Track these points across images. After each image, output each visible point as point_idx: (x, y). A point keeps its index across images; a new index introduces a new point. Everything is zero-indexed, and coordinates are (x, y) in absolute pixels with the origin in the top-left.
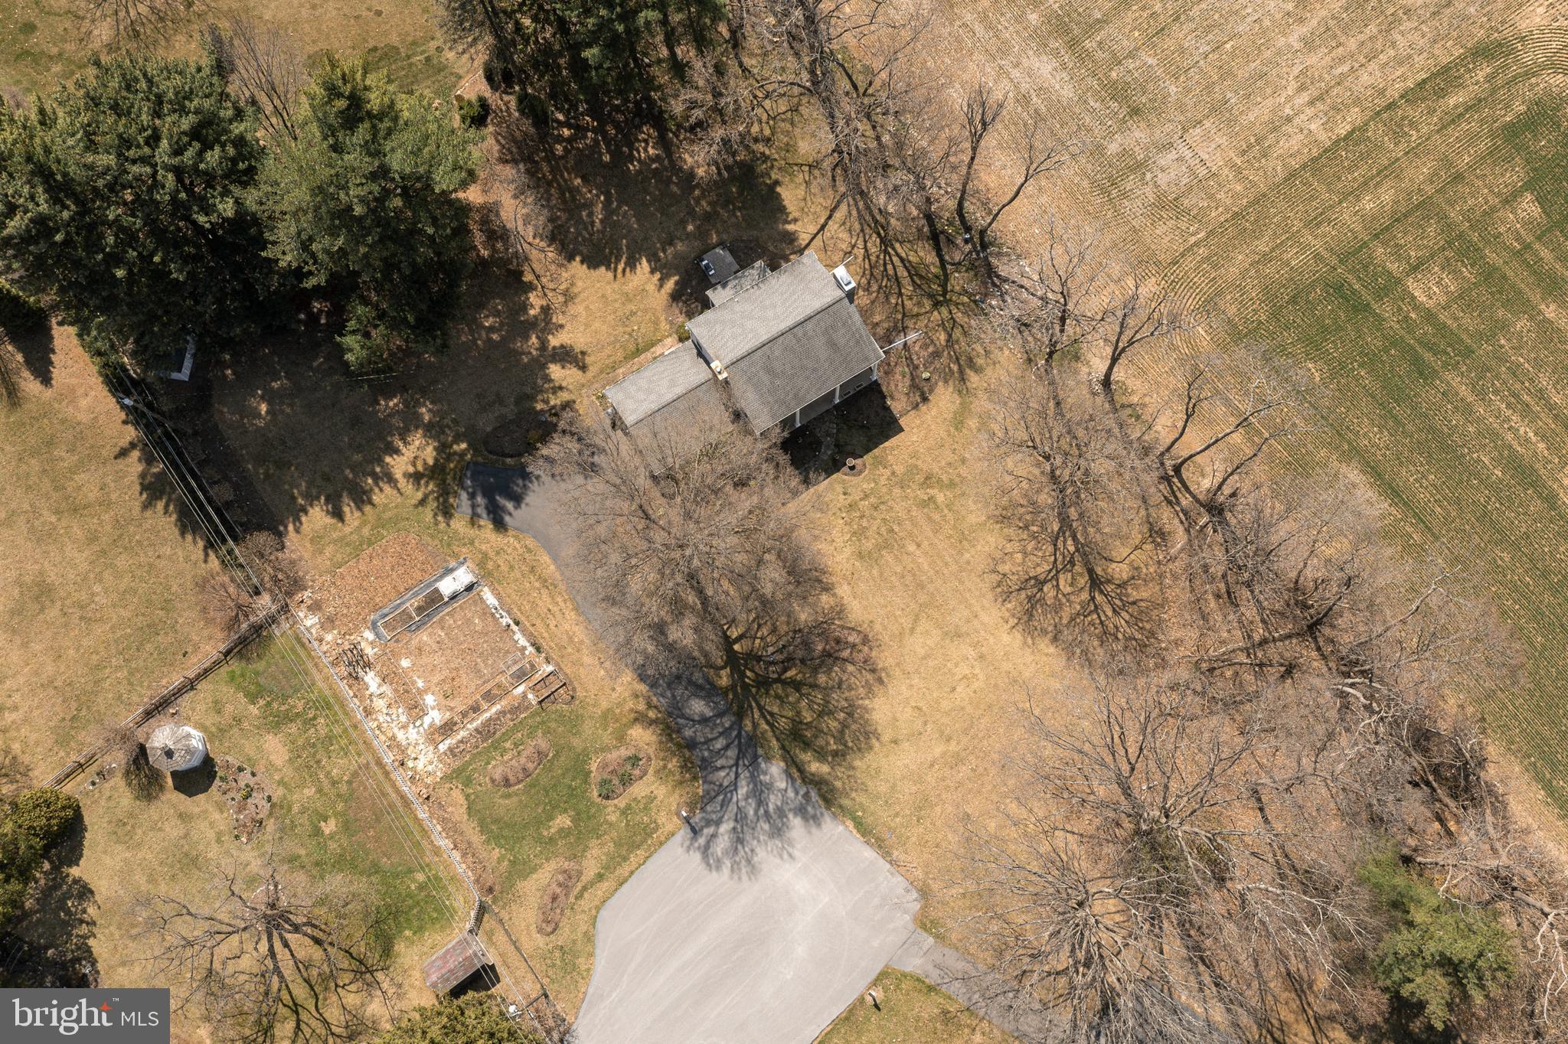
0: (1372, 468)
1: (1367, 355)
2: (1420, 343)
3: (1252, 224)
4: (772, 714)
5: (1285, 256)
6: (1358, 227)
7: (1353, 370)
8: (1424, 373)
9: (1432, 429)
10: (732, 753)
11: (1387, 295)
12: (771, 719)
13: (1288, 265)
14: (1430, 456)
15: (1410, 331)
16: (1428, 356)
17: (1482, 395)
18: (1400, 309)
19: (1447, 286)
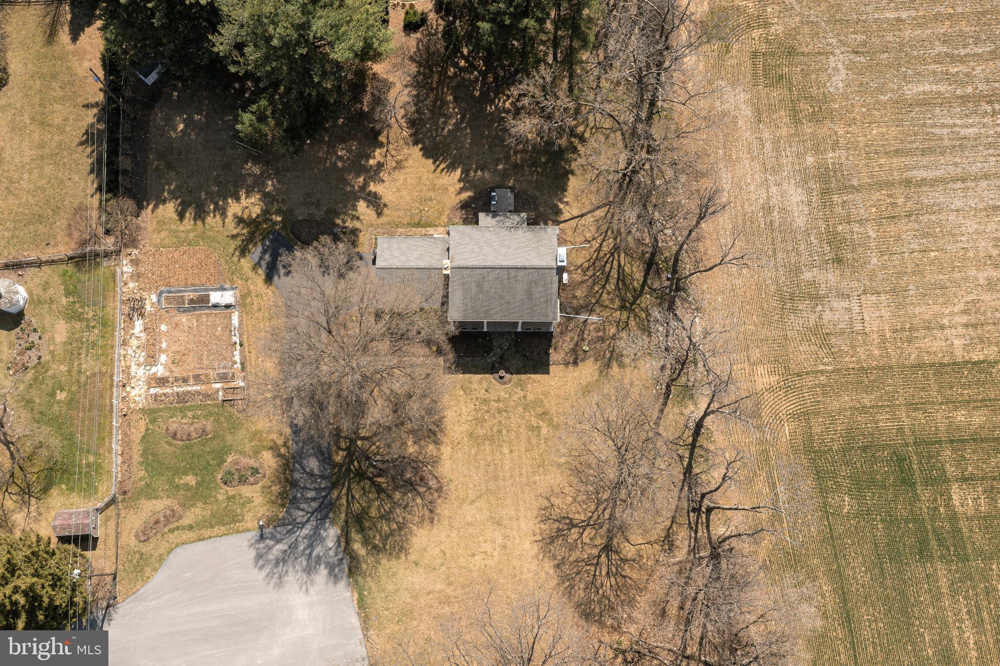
0: (844, 593)
1: (891, 516)
2: (934, 531)
3: (869, 382)
4: (353, 497)
5: (878, 417)
6: (942, 428)
7: (875, 520)
8: (923, 553)
9: (903, 594)
10: (314, 505)
11: (932, 485)
12: (350, 499)
13: (876, 423)
14: (890, 611)
15: (933, 519)
16: (934, 543)
17: (954, 593)
18: (935, 500)
19: (980, 505)
